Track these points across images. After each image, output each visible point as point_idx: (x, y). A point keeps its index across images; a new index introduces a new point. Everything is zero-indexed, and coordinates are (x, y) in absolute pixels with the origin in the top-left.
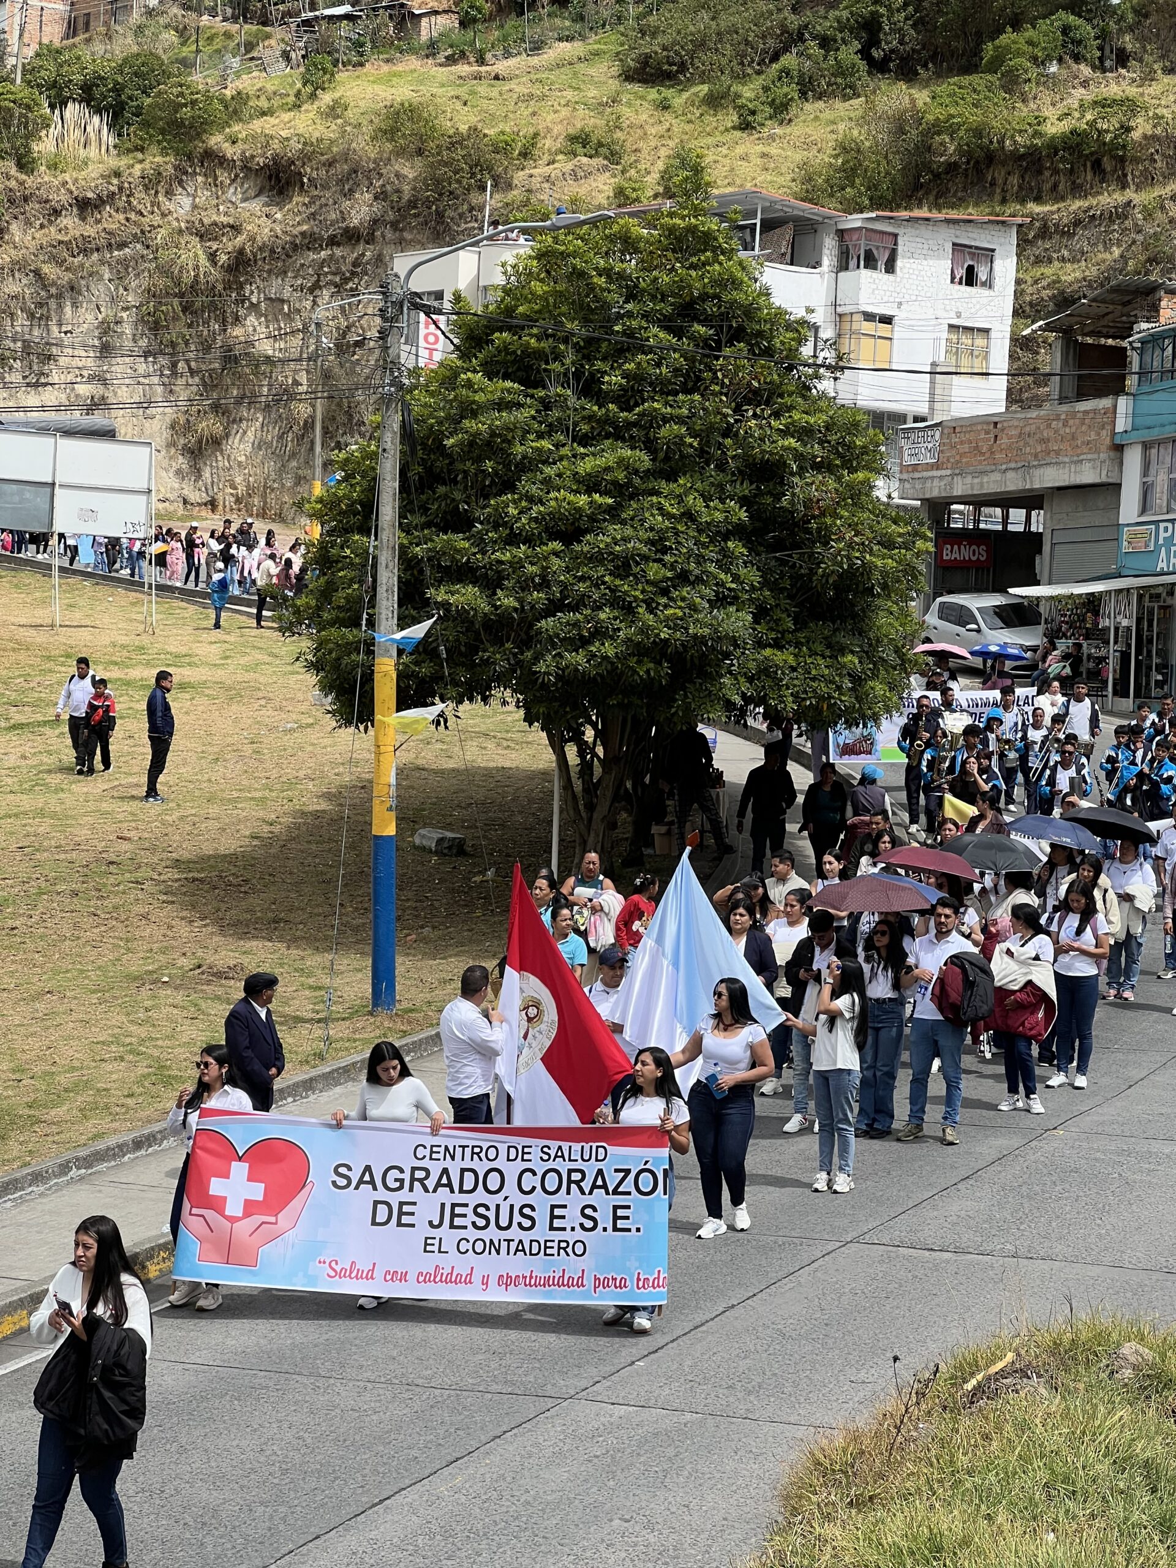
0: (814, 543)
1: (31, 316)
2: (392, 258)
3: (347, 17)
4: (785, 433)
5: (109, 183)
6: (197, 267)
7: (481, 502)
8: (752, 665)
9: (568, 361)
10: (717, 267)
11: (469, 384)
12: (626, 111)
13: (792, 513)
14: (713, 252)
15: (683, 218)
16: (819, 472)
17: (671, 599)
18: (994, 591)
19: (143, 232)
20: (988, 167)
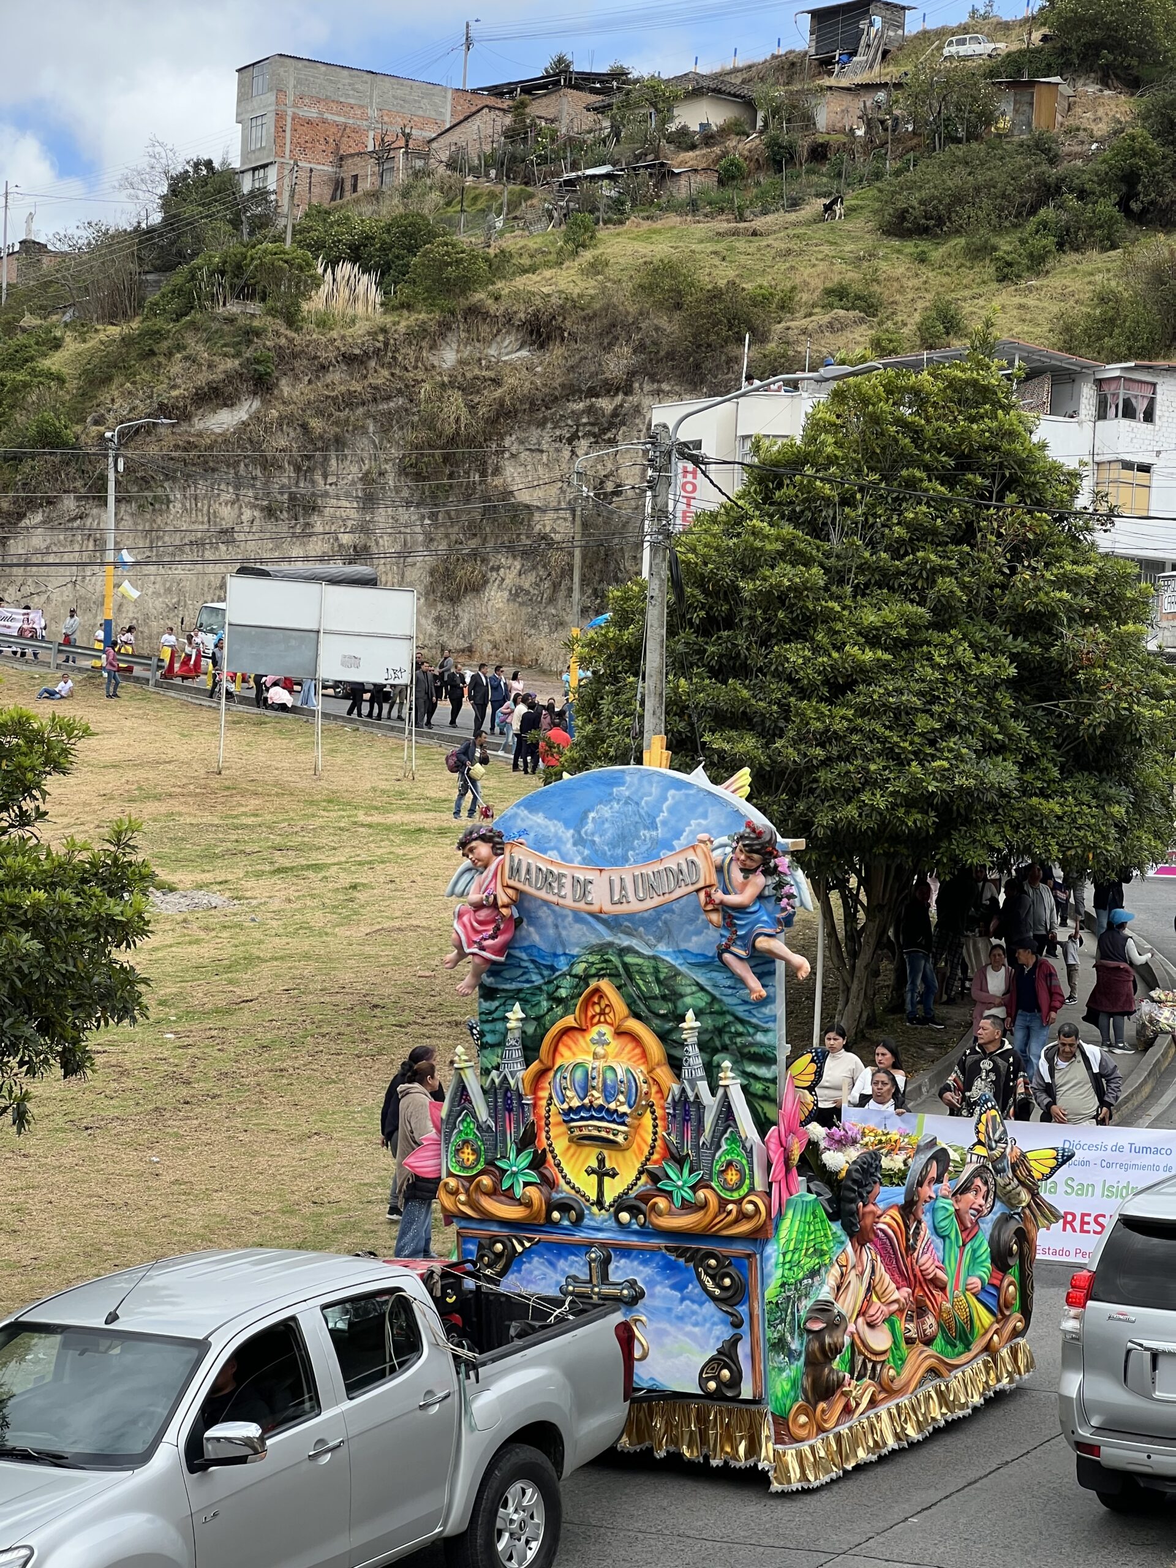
0: (1081, 693)
1: (298, 469)
2: (651, 408)
3: (608, 176)
4: (1057, 585)
5: (375, 339)
6: (458, 420)
7: (763, 650)
8: (1018, 814)
12: (883, 265)
13: (1061, 663)
14: (992, 405)
16: (1088, 623)
17: (938, 750)
19: (407, 386)
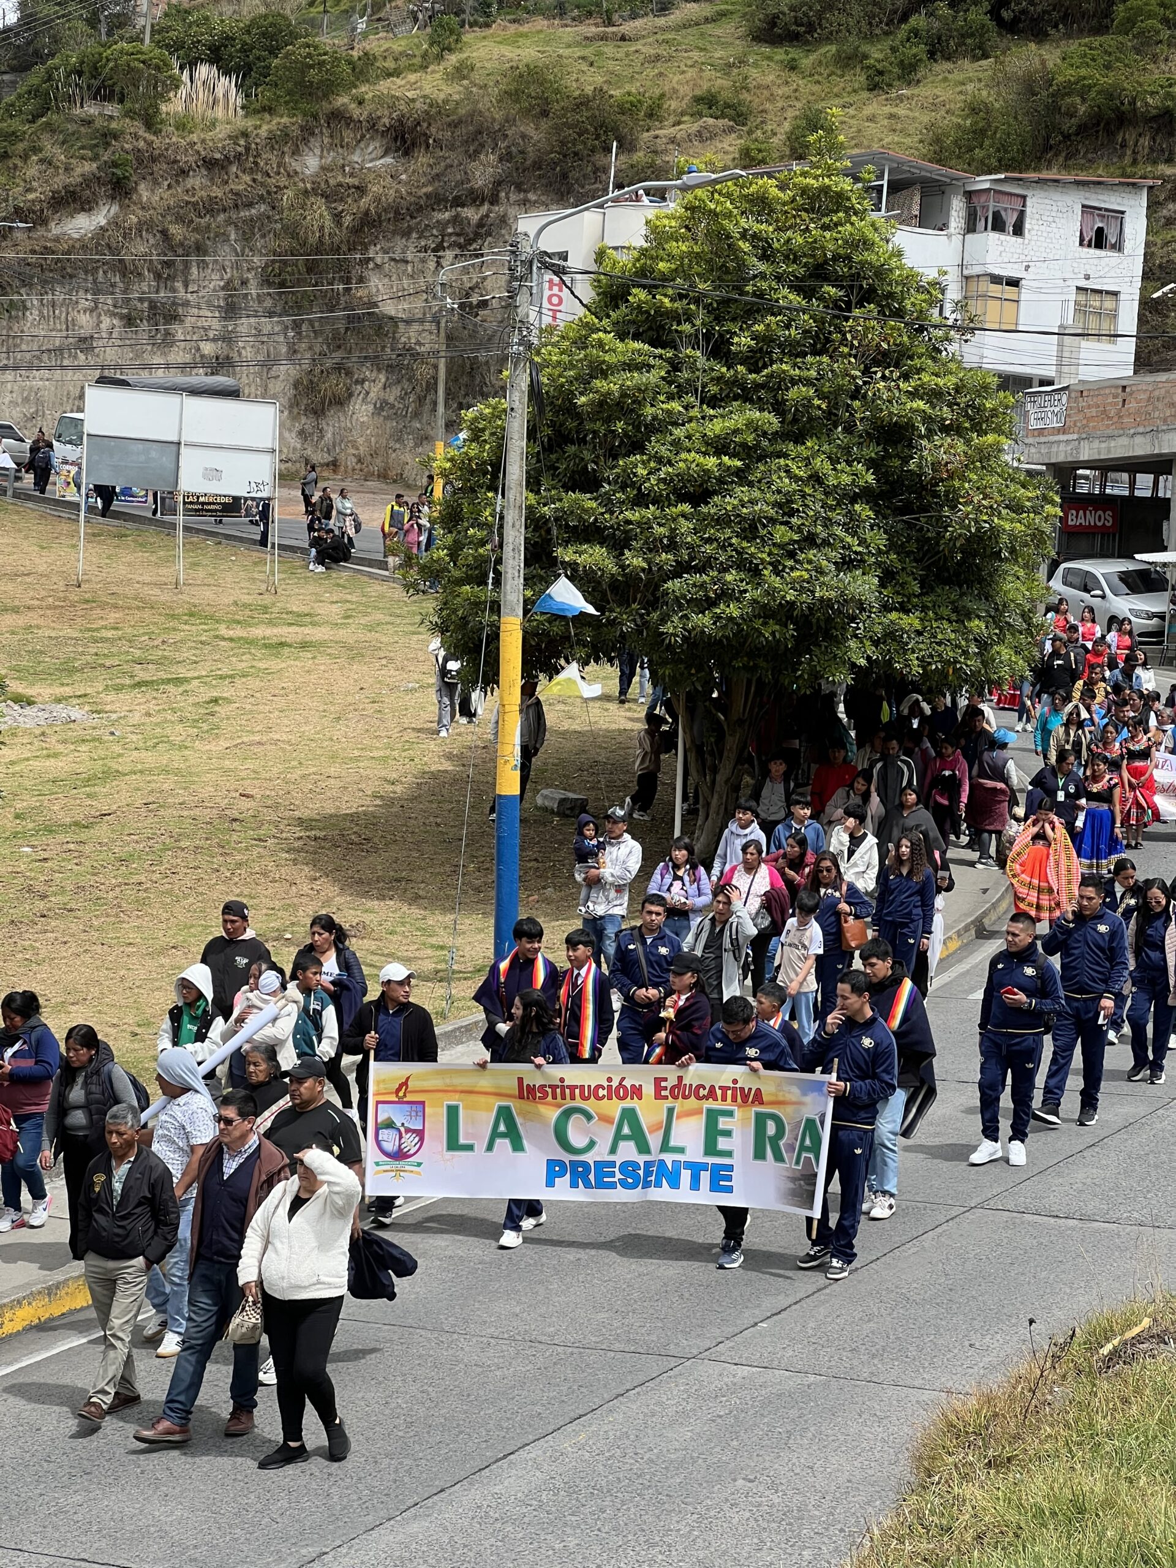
0: (942, 506)
1: (158, 276)
2: (516, 219)
4: (913, 395)
5: (236, 144)
6: (322, 228)
7: (610, 462)
8: (878, 629)
9: (698, 322)
10: (848, 227)
11: (601, 344)
12: (754, 73)
13: (920, 476)
14: (846, 212)
15: (816, 178)
16: (948, 435)
17: (797, 561)
18: (1119, 557)
19: (269, 193)
20: (1119, 129)
